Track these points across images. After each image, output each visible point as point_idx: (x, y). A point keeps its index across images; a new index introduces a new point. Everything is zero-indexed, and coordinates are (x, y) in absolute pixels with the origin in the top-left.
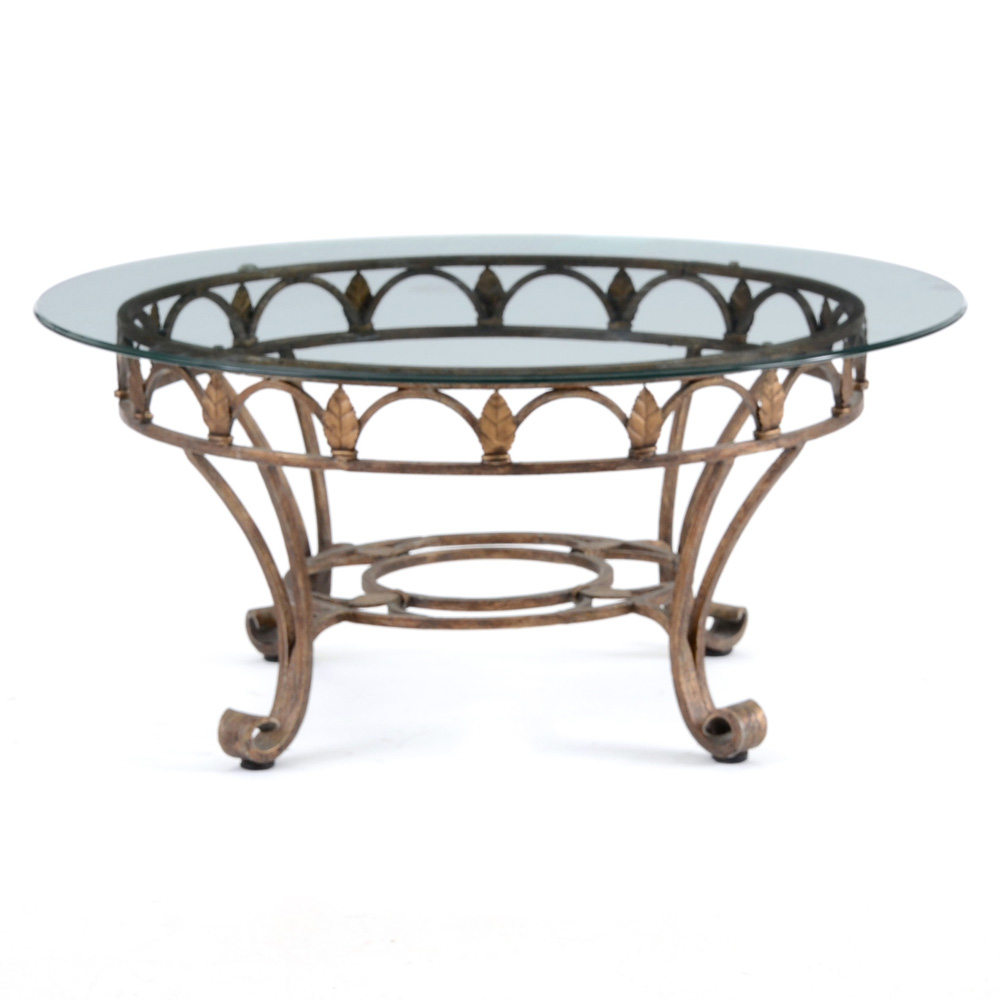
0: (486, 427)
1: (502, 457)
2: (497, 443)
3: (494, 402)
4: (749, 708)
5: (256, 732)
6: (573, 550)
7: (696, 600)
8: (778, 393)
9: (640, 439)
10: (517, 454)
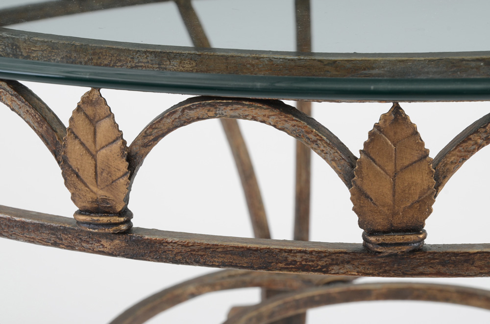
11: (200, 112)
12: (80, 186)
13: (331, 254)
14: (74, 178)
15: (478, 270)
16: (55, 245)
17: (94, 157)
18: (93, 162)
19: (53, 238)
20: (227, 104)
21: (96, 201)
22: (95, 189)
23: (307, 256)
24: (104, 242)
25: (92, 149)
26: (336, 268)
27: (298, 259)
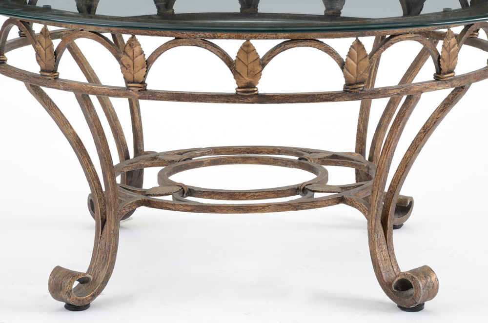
0: (239, 67)
1: (251, 90)
2: (248, 79)
3: (246, 49)
4: (425, 272)
5: (76, 283)
6: (300, 159)
7: (387, 194)
8: (454, 46)
9: (353, 78)
10: (263, 87)
11: (291, 45)
12: (241, 78)
13: (335, 94)
14: (238, 75)
15: (381, 96)
16: (227, 102)
17: (247, 66)
18: (247, 68)
19: (226, 100)
20: (301, 42)
21: (247, 83)
22: (247, 78)
23: (326, 96)
24: (249, 99)
25: (247, 64)
26: (337, 99)
27: (324, 97)
